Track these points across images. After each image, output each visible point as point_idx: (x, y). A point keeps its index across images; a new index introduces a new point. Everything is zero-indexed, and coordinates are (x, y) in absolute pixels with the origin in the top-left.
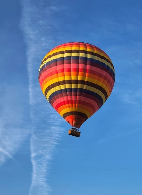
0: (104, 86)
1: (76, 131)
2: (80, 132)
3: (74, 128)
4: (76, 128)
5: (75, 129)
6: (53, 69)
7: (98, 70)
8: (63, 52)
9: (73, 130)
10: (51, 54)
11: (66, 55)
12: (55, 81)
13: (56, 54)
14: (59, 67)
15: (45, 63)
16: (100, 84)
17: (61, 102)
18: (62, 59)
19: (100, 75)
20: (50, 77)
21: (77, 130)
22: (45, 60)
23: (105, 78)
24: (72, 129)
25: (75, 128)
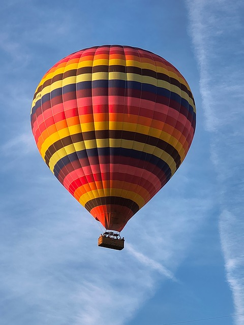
0: (168, 138)
1: (115, 238)
2: (123, 240)
3: (110, 231)
4: (115, 232)
5: (112, 234)
6: (55, 109)
7: (151, 105)
8: (73, 73)
9: (107, 236)
10: (50, 76)
11: (80, 78)
12: (62, 134)
13: (60, 77)
14: (68, 106)
15: (41, 98)
16: (158, 134)
17: (78, 179)
18: (73, 87)
19: (156, 116)
20: (51, 127)
21: (117, 235)
22: (40, 90)
23: (168, 120)
24: (107, 233)
25: (112, 231)
